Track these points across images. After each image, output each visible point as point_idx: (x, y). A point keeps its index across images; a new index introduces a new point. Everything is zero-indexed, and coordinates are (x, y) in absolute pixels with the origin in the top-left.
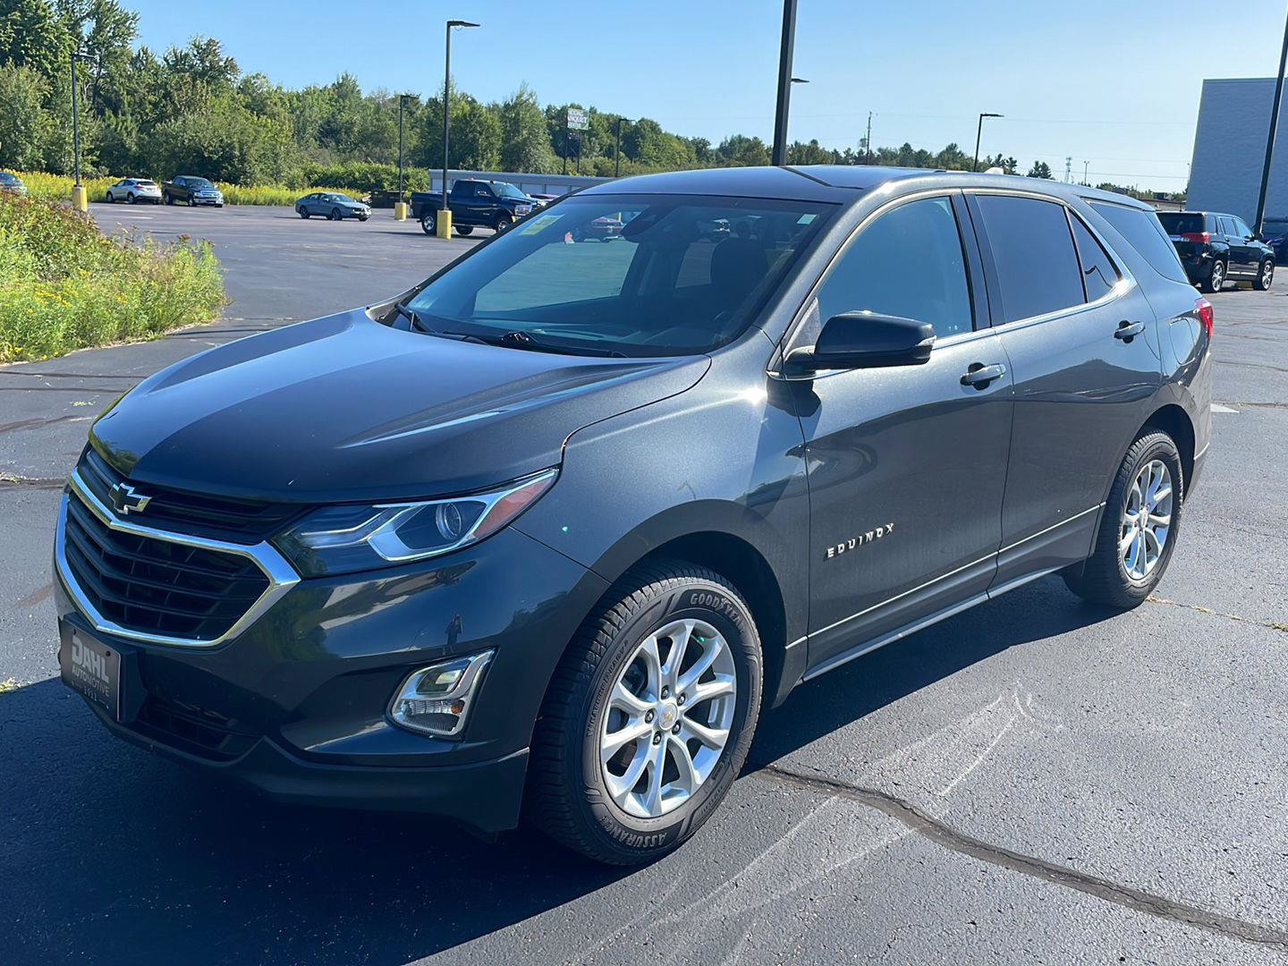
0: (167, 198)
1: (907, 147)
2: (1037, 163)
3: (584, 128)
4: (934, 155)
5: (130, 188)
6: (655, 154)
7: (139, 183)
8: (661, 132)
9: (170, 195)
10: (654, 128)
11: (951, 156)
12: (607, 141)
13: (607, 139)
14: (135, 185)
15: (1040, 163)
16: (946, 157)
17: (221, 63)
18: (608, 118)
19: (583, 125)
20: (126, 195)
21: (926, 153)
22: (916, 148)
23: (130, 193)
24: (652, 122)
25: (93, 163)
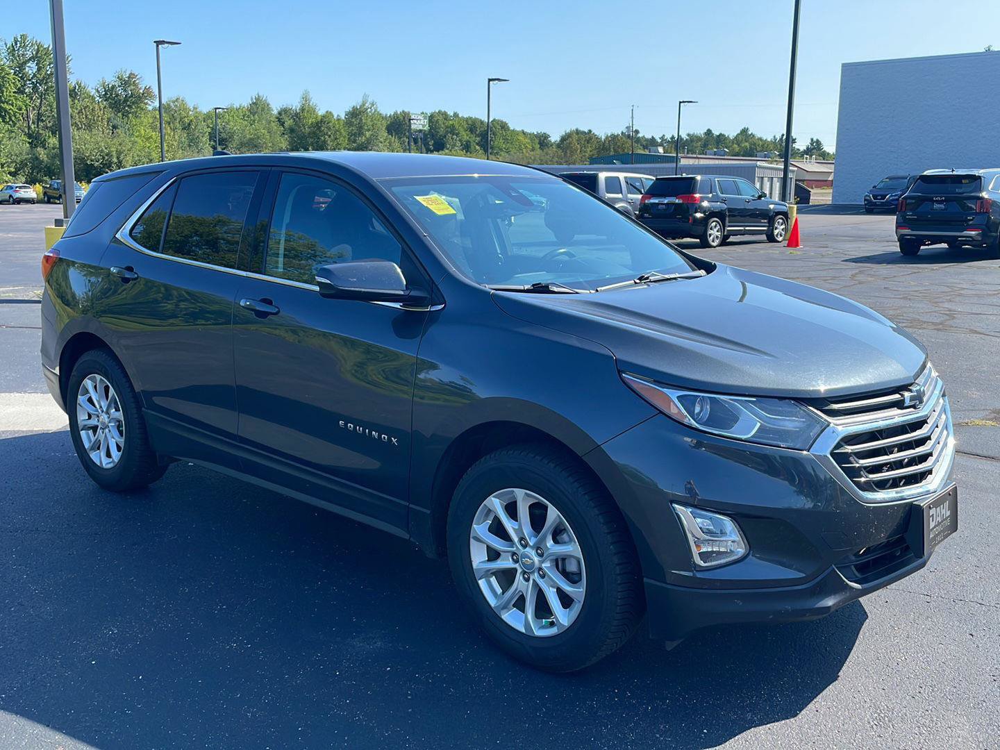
0: (46, 199)
1: (709, 132)
2: (812, 140)
3: (425, 129)
4: (731, 137)
5: (11, 192)
6: (504, 146)
7: (17, 187)
8: (509, 130)
9: (48, 196)
10: (504, 126)
11: (744, 138)
12: (466, 138)
13: (465, 136)
14: (14, 189)
15: (815, 140)
16: (740, 138)
17: (141, 91)
18: (467, 120)
19: (424, 126)
20: (7, 198)
21: (724, 135)
22: (716, 133)
23: (11, 196)
24: (502, 122)
25: (10, 173)
